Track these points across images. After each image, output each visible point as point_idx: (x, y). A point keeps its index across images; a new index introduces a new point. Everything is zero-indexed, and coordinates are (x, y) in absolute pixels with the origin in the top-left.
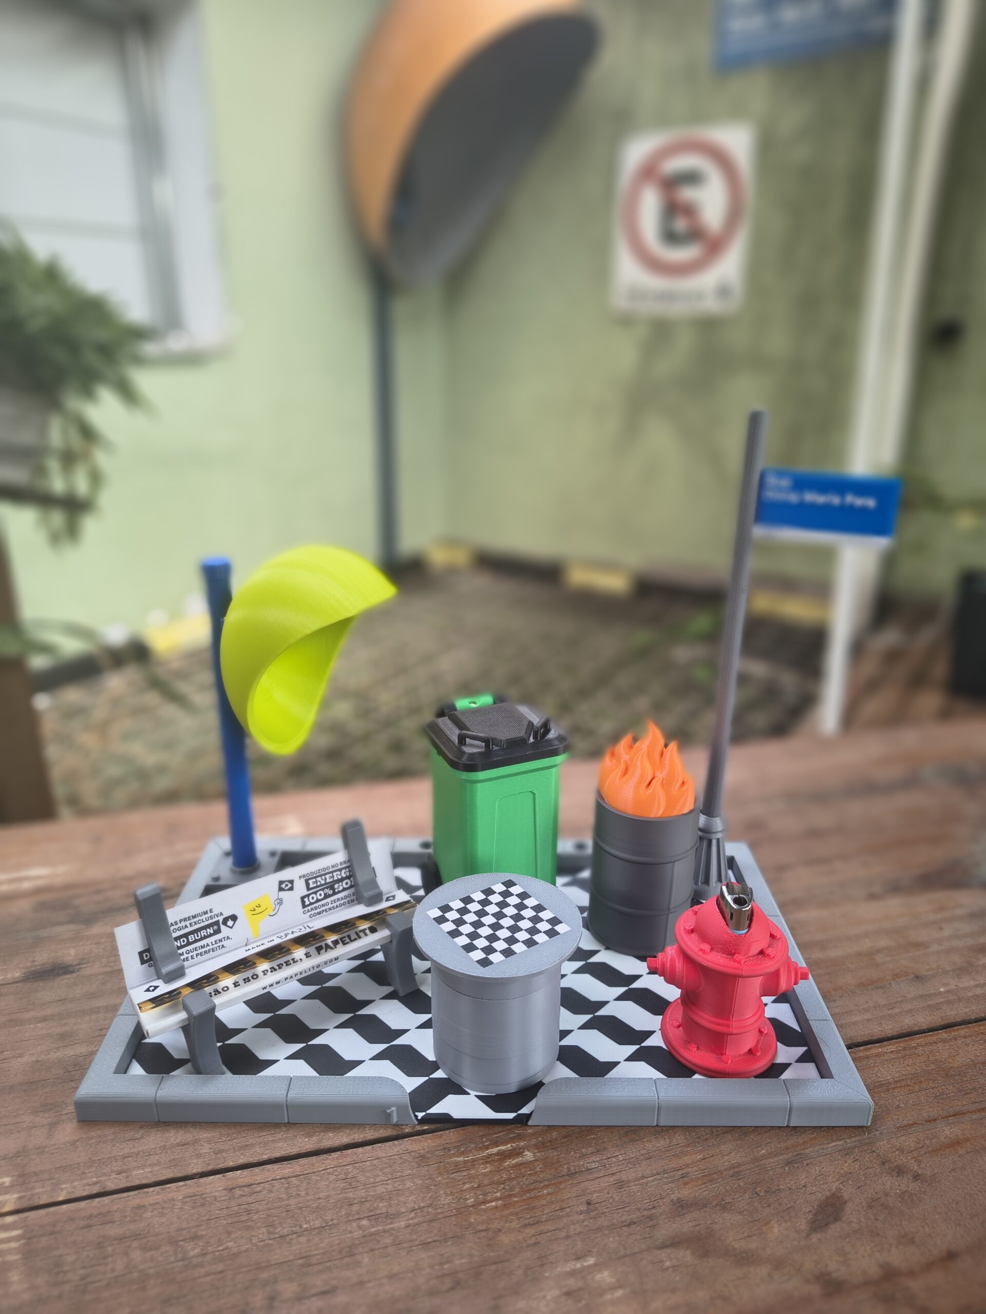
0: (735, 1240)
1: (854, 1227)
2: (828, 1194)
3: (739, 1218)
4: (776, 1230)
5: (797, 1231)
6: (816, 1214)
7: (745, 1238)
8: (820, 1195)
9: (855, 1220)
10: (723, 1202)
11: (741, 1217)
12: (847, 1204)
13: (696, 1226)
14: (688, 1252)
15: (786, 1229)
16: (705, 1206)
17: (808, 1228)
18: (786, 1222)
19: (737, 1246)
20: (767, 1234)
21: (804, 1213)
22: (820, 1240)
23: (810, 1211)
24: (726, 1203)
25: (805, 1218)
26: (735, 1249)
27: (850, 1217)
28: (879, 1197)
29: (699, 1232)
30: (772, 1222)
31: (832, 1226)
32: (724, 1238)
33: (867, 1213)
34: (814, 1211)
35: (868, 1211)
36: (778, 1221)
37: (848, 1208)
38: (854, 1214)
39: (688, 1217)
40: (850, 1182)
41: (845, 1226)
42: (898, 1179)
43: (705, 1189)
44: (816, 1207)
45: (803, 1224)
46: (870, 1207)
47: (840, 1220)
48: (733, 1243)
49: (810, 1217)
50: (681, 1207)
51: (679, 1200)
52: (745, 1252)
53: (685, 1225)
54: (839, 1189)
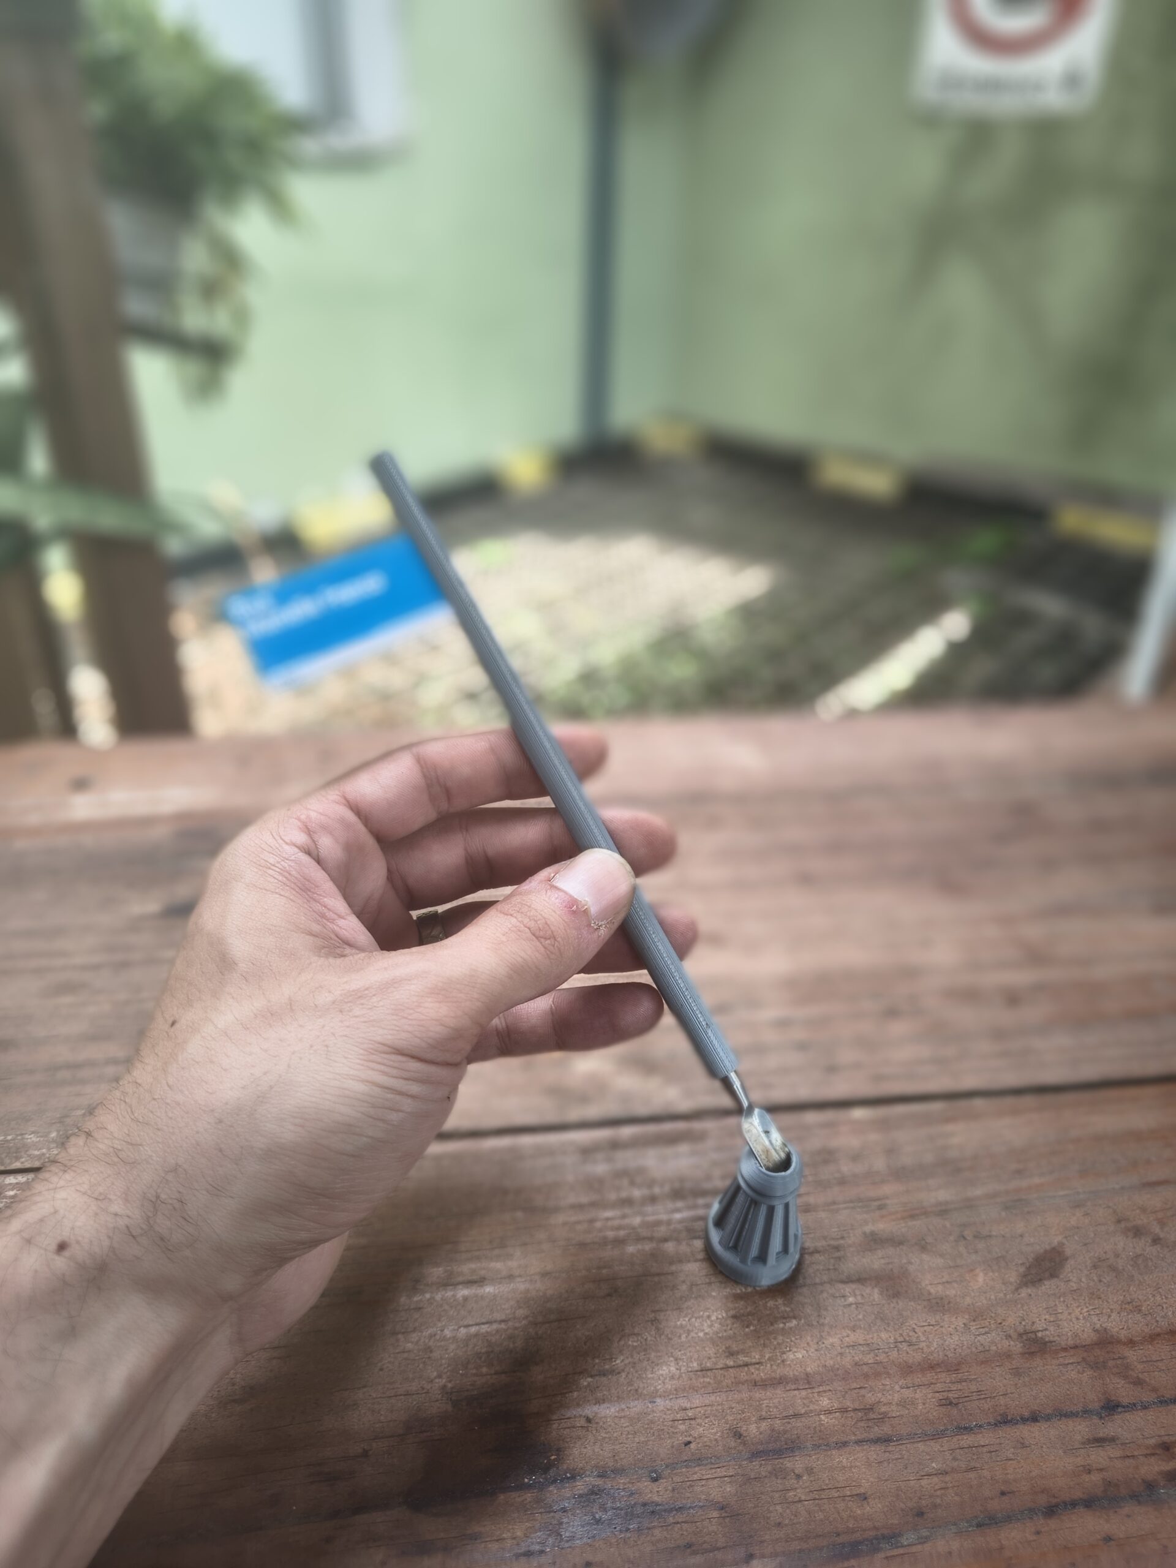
0: (931, 1284)
1: (1073, 1287)
2: (1048, 1247)
3: (940, 1261)
4: (981, 1278)
5: (1004, 1283)
6: (1030, 1267)
7: (944, 1283)
8: (1038, 1247)
9: (1074, 1279)
10: (923, 1242)
11: (942, 1261)
12: (1068, 1262)
13: (888, 1263)
14: (876, 1290)
15: (993, 1279)
16: (901, 1243)
17: (1018, 1282)
18: (993, 1271)
19: (932, 1291)
20: (969, 1282)
21: (1016, 1264)
22: (1030, 1295)
23: (1022, 1264)
24: (926, 1243)
25: (1016, 1271)
26: (930, 1294)
27: (1069, 1275)
28: (1108, 1257)
29: (892, 1270)
30: (978, 1271)
31: (1046, 1282)
32: (918, 1280)
33: (1090, 1273)
34: (1028, 1265)
35: (1092, 1271)
36: (984, 1270)
37: (1069, 1266)
38: (1075, 1274)
39: (880, 1253)
40: (1076, 1238)
41: (1062, 1284)
42: (1134, 1240)
43: (903, 1225)
44: (1031, 1260)
45: (1013, 1277)
46: (1095, 1267)
47: (1057, 1277)
48: (929, 1287)
49: (1022, 1269)
50: (875, 1241)
51: (873, 1233)
52: (942, 1299)
53: (875, 1261)
54: (1061, 1244)
